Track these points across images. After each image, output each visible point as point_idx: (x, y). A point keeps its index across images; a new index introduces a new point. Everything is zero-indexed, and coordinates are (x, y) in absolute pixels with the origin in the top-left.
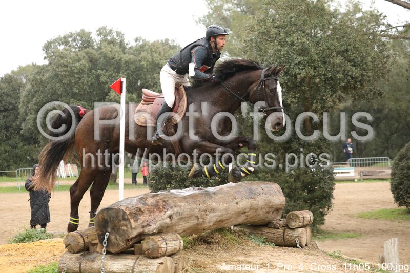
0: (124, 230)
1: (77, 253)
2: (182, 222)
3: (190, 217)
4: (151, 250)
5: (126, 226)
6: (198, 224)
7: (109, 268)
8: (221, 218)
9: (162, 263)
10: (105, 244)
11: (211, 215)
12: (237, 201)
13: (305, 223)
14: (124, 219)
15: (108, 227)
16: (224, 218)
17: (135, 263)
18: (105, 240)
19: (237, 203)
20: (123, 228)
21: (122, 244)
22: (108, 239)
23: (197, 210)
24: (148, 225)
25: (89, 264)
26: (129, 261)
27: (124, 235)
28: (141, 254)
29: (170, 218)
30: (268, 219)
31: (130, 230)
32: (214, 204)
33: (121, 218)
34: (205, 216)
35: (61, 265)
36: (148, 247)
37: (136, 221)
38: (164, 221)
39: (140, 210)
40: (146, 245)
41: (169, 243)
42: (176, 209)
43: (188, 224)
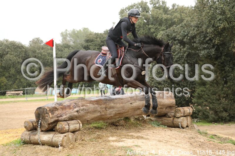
0: (47, 119)
1: (30, 131)
2: (89, 114)
3: (95, 111)
4: (60, 129)
5: (48, 117)
7: (42, 138)
8: (119, 112)
9: (65, 136)
10: (39, 126)
12: (131, 102)
13: (186, 114)
14: (47, 113)
15: (40, 117)
16: (122, 112)
17: (53, 136)
18: (39, 124)
19: (131, 104)
21: (47, 126)
22: (41, 124)
23: (99, 108)
24: (61, 116)
25: (34, 136)
26: (51, 135)
27: (47, 121)
29: (77, 112)
30: (163, 112)
31: (49, 119)
32: (113, 104)
33: (45, 112)
34: (105, 111)
35: (22, 137)
37: (53, 114)
38: (73, 114)
39: (56, 108)
40: (59, 126)
41: (71, 125)
42: (82, 108)
43: (94, 115)
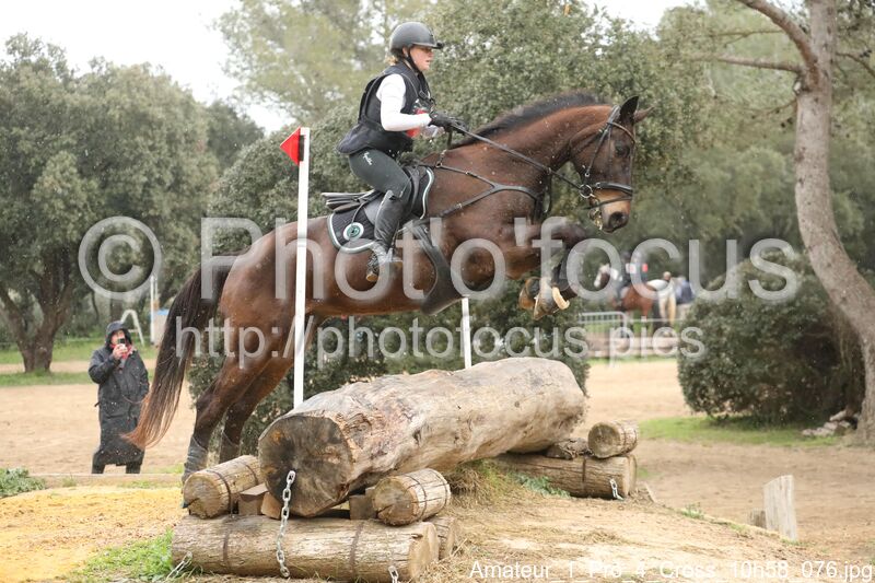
0: (332, 465)
1: (215, 517)
3: (443, 435)
4: (393, 508)
5: (338, 455)
6: (455, 451)
7: (295, 549)
8: (491, 437)
9: (419, 537)
10: (287, 496)
11: (476, 429)
13: (626, 447)
14: (333, 441)
15: (293, 459)
17: (356, 538)
18: (288, 489)
19: (517, 404)
20: (330, 460)
21: (328, 496)
22: (292, 486)
23: (455, 420)
24: (381, 453)
25: (247, 541)
26: (342, 534)
27: (334, 476)
28: (365, 517)
29: (416, 437)
30: (550, 439)
31: (347, 465)
34: (468, 432)
35: (181, 545)
36: (386, 502)
37: (360, 444)
38: (407, 444)
39: (365, 420)
40: (381, 497)
41: (429, 491)
43: (437, 450)
